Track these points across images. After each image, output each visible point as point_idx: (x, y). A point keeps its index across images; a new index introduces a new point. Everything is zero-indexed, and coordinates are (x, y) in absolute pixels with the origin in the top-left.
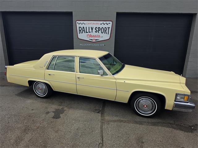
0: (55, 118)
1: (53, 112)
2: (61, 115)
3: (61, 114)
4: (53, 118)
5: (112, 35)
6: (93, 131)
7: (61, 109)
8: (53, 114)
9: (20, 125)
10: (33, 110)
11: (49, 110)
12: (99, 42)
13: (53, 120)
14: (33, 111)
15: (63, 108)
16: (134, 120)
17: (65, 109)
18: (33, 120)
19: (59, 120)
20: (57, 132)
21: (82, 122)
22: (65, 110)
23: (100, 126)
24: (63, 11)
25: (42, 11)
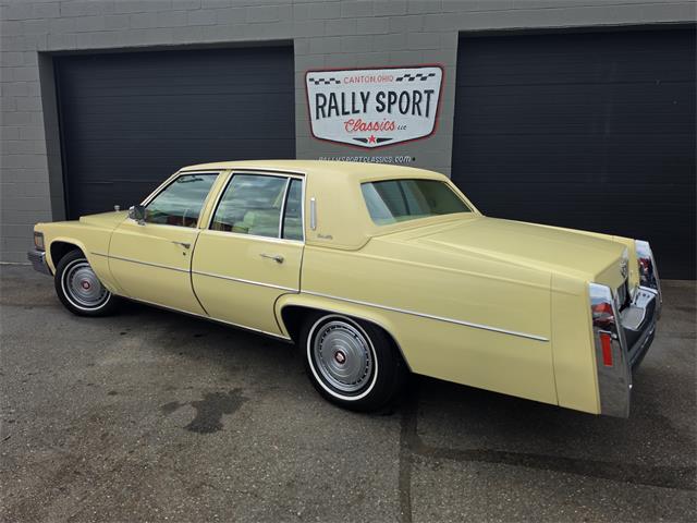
0: (196, 430)
1: (194, 404)
2: (226, 420)
3: (224, 415)
4: (192, 428)
5: (440, 119)
6: (361, 497)
7: (231, 392)
8: (192, 413)
9: (46, 454)
10: (113, 393)
11: (177, 396)
12: (390, 148)
13: (187, 437)
14: (115, 399)
15: (236, 390)
16: (563, 455)
17: (246, 393)
18: (104, 436)
19: (213, 438)
20: (195, 490)
21: (311, 450)
22: (246, 399)
23: (395, 473)
24: (258, 39)
25: (186, 42)
